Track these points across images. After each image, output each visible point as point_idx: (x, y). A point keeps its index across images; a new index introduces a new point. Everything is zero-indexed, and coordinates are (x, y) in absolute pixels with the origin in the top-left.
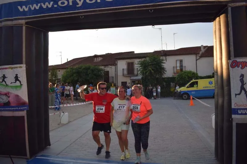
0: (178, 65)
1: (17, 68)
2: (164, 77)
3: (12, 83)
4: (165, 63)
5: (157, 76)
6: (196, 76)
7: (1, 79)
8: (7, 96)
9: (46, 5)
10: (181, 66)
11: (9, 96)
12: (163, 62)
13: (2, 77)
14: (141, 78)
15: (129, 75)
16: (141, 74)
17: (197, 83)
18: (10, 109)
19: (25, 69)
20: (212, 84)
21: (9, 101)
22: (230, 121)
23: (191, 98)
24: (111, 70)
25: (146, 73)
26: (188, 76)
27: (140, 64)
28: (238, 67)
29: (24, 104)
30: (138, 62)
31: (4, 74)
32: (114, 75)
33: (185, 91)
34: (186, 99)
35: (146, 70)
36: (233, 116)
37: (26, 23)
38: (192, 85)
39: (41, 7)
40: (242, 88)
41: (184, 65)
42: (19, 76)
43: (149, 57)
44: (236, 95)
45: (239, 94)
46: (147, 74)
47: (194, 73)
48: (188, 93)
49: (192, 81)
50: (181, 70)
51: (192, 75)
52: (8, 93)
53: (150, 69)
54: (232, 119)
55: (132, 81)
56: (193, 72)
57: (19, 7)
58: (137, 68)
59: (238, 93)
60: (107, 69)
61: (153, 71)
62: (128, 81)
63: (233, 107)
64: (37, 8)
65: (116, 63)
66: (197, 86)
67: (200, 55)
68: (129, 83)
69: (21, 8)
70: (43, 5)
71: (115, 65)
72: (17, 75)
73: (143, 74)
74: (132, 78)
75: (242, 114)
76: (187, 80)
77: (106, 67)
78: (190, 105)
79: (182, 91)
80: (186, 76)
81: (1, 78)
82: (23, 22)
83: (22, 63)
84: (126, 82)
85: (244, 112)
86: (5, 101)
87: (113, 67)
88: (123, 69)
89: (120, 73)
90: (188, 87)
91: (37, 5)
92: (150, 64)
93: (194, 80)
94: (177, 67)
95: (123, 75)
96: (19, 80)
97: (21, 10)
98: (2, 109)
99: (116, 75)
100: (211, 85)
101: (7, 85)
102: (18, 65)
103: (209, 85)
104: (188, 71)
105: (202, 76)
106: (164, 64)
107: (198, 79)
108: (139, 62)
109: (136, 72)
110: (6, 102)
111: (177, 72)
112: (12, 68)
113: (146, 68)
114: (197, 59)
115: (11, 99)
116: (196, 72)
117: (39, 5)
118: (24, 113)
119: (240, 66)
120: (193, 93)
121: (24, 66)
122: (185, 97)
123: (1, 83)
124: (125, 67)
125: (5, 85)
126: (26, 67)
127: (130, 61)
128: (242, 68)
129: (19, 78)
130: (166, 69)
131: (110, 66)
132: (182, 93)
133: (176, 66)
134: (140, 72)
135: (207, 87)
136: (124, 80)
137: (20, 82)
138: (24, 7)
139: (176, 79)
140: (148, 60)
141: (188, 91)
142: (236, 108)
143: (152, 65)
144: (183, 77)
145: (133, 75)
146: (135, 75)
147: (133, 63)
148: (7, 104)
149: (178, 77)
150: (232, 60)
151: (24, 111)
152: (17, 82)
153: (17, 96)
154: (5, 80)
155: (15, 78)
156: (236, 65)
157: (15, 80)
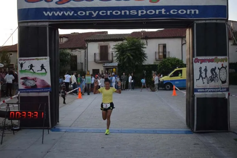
0: (161, 50)
1: (43, 59)
2: (144, 64)
4: (146, 48)
5: (137, 63)
6: (181, 63)
7: (29, 67)
8: (34, 81)
9: (68, 13)
10: (164, 51)
11: (36, 80)
12: (144, 46)
13: (30, 66)
14: (117, 65)
15: (102, 61)
16: (117, 61)
18: (37, 90)
19: (49, 60)
21: (36, 85)
22: (193, 96)
23: (174, 88)
24: (79, 54)
25: (124, 59)
26: (171, 64)
27: (117, 48)
28: (199, 62)
29: (48, 87)
30: (114, 45)
31: (31, 63)
32: (83, 61)
33: (168, 81)
34: (169, 90)
35: (124, 55)
36: (195, 93)
37: (49, 25)
38: (176, 74)
39: (63, 14)
40: (201, 76)
41: (167, 50)
42: (44, 65)
43: (127, 40)
44: (197, 80)
45: (199, 80)
46: (125, 60)
48: (171, 82)
49: (176, 70)
50: (165, 56)
51: (177, 62)
52: (36, 79)
53: (129, 54)
54: (194, 95)
56: (177, 59)
57: (44, 13)
58: (112, 53)
59: (198, 78)
60: (75, 53)
61: (131, 58)
62: (101, 68)
63: (195, 87)
64: (60, 15)
65: (86, 46)
66: (182, 76)
68: (102, 71)
69: (46, 13)
70: (65, 13)
71: (85, 48)
72: (43, 64)
73: (120, 61)
74: (105, 65)
75: (200, 92)
76: (171, 67)
77: (73, 51)
78: (173, 95)
79: (164, 80)
80: (169, 64)
81: (29, 66)
82: (47, 24)
84: (99, 69)
85: (201, 91)
87: (83, 51)
88: (95, 54)
89: (91, 59)
90: (171, 76)
91: (60, 13)
92: (128, 48)
93: (178, 69)
94: (159, 53)
96: (44, 69)
97: (46, 15)
98: (30, 91)
99: (86, 61)
101: (34, 72)
102: (44, 57)
104: (172, 57)
106: (144, 49)
109: (110, 58)
110: (33, 85)
111: (159, 59)
112: (38, 59)
113: (124, 53)
115: (38, 83)
116: (181, 59)
117: (62, 12)
118: (47, 94)
119: (200, 62)
120: (177, 83)
121: (48, 58)
122: (168, 87)
123: (29, 71)
124: (97, 51)
126: (50, 59)
127: (103, 43)
128: (201, 63)
129: (44, 67)
130: (147, 55)
131: (78, 50)
132: (164, 83)
133: (158, 51)
134: (116, 58)
136: (96, 67)
137: (45, 70)
138: (48, 13)
139: (158, 66)
140: (126, 44)
141: (171, 81)
142: (197, 88)
143: (131, 50)
144: (166, 65)
145: (107, 61)
146: (109, 61)
147: (107, 46)
148: (35, 87)
149: (160, 65)
150: (195, 58)
151: (48, 92)
152: (43, 70)
153: (43, 81)
154: (33, 68)
155: (41, 67)
156: (197, 61)
157: (41, 68)
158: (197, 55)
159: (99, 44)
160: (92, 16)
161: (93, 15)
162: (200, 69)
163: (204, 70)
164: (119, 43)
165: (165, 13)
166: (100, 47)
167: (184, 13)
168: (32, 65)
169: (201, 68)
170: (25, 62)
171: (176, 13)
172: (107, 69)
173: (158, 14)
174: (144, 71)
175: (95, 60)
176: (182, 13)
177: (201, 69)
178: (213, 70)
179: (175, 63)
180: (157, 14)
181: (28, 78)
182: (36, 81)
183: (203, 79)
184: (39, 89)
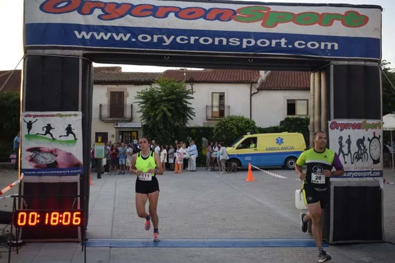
0: (216, 103)
1: (70, 115)
2: (188, 125)
3: (61, 136)
4: (192, 98)
5: (177, 124)
6: (252, 126)
7: (43, 130)
8: (53, 154)
9: (119, 37)
10: (222, 105)
11: (56, 154)
12: (189, 95)
13: (46, 127)
15: (114, 119)
16: (143, 119)
17: (255, 140)
18: (58, 172)
19: (81, 118)
20: (282, 142)
21: (56, 162)
23: (250, 168)
25: (156, 116)
26: (238, 126)
27: (143, 98)
28: (338, 129)
29: (77, 166)
30: (139, 93)
31: (49, 123)
33: (234, 155)
35: (156, 110)
37: (84, 55)
38: (246, 144)
39: (112, 37)
40: (341, 150)
41: (226, 104)
42: (72, 127)
43: (159, 83)
46: (158, 119)
47: (248, 122)
48: (239, 158)
49: (246, 137)
50: (222, 113)
51: (246, 124)
52: (56, 150)
53: (165, 109)
55: (120, 132)
56: (246, 119)
57: (76, 33)
58: (132, 106)
61: (169, 114)
62: (111, 131)
64: (106, 38)
66: (256, 147)
67: (258, 86)
68: (113, 136)
69: (80, 33)
70: (115, 36)
73: (149, 119)
74: (119, 126)
76: (236, 133)
78: (248, 179)
80: (234, 127)
81: (43, 128)
82: (80, 53)
83: (77, 110)
84: (107, 133)
86: (50, 161)
88: (101, 106)
90: (238, 148)
91: (106, 35)
92: (164, 98)
93: (249, 136)
94: (212, 107)
95: (101, 118)
96: (72, 133)
97: (79, 37)
98: (44, 173)
100: (280, 144)
101: (53, 139)
102: (73, 113)
103: (277, 146)
104: (237, 116)
105: (262, 127)
106: (189, 101)
107: (255, 133)
108: (142, 93)
109: (128, 114)
110: (51, 163)
111: (212, 117)
112: (61, 116)
113: (156, 107)
114: (252, 93)
115: (60, 159)
117: (109, 34)
120: (247, 158)
121: (80, 113)
123: (44, 136)
124: (105, 101)
125: (49, 139)
126: (82, 115)
127: (115, 88)
128: (341, 130)
129: (72, 130)
130: (194, 111)
133: (210, 104)
134: (141, 114)
135: (273, 149)
136: (103, 128)
137: (74, 136)
138: (84, 33)
139: (214, 131)
140: (160, 90)
141: (238, 155)
143: (169, 101)
144: (229, 129)
145: (123, 119)
146: (126, 119)
147: (123, 92)
148: (54, 166)
149: (217, 129)
150: (332, 121)
151: (77, 175)
152: (70, 135)
153: (69, 155)
154: (51, 131)
155: (66, 130)
156: (335, 126)
157: (67, 132)
158: (335, 117)
159: (108, 88)
160: (163, 44)
161: (165, 42)
162: (339, 139)
163: (346, 142)
164: (147, 89)
165: (286, 46)
166: (109, 93)
167: (316, 47)
168: (49, 125)
169: (341, 138)
170: (37, 120)
171: (303, 46)
172: (122, 132)
173: (274, 46)
174: (188, 138)
175: (101, 116)
176: (312, 48)
177: (342, 140)
178: (360, 142)
179: (244, 126)
180: (272, 46)
181: (41, 149)
182: (56, 156)
183: (345, 156)
184: (62, 170)
